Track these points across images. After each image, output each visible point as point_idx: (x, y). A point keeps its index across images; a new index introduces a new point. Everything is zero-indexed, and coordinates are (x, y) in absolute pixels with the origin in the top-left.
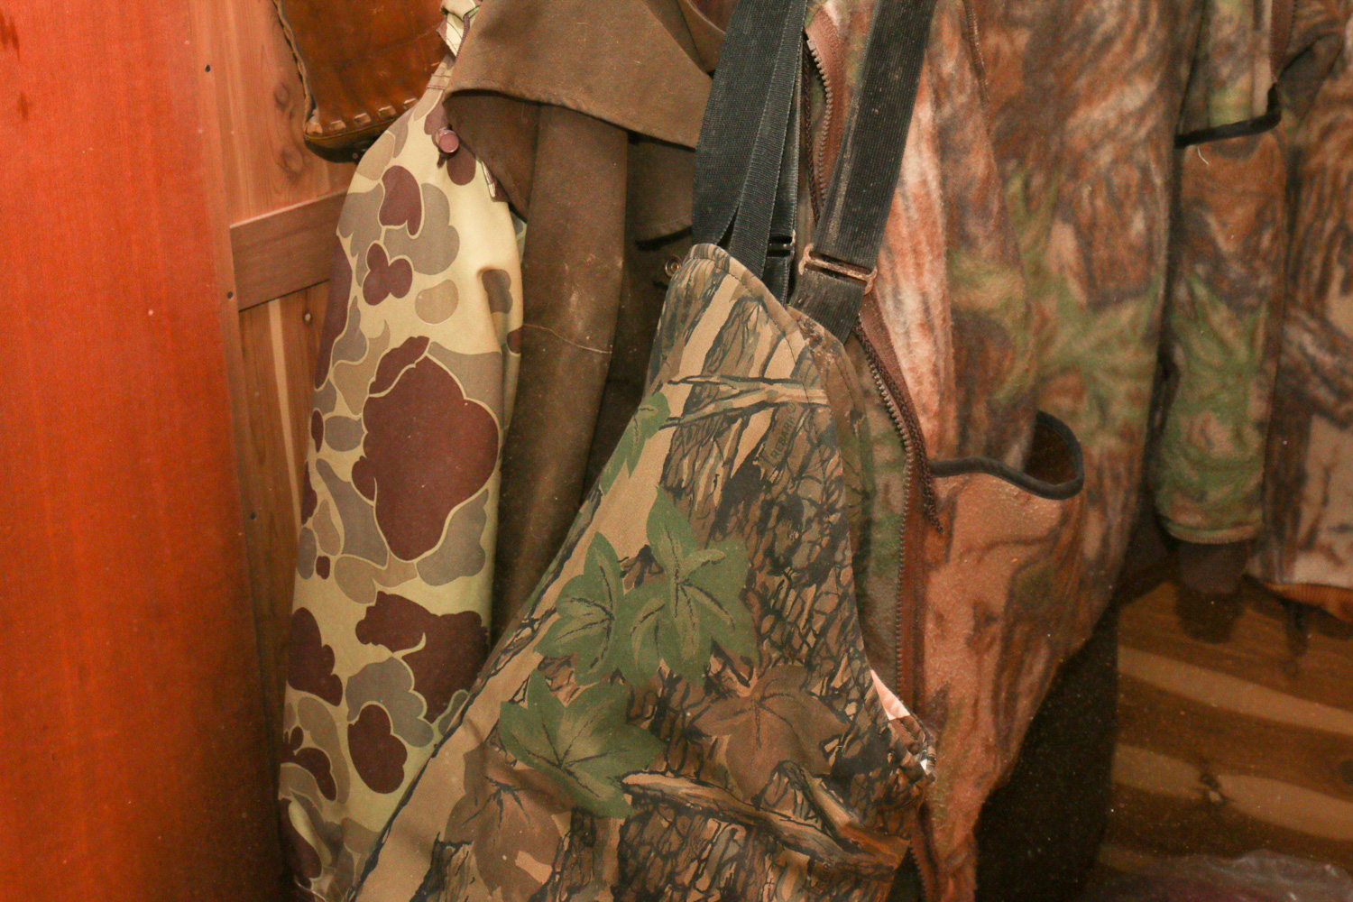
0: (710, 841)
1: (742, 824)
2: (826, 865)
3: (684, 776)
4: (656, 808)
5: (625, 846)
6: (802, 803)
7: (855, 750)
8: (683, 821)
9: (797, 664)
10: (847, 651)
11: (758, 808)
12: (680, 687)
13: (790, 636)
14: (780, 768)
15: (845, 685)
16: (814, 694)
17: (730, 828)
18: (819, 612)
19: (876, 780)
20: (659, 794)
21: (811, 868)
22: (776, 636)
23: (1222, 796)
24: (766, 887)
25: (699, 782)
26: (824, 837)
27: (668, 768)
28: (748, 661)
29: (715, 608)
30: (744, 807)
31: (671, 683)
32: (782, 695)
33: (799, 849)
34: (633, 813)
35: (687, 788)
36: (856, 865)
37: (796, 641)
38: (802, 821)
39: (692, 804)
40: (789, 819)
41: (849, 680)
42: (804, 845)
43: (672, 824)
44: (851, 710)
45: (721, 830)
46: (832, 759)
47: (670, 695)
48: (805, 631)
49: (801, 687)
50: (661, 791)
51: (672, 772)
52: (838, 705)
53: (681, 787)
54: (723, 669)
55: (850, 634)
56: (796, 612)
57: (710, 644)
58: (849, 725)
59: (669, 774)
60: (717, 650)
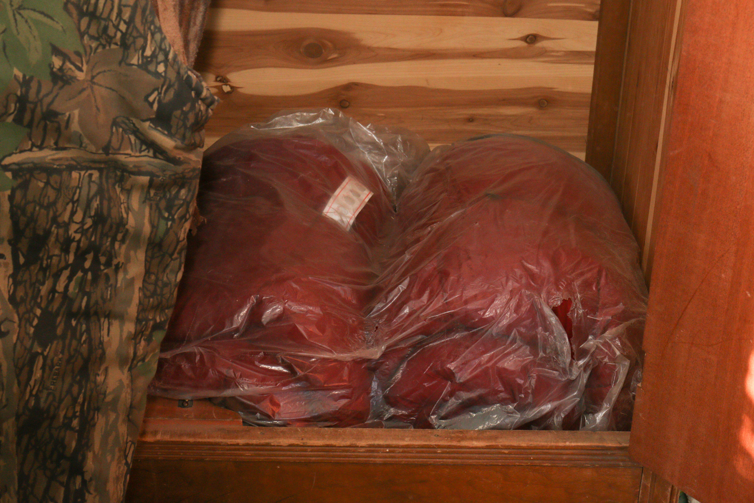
0: (78, 187)
1: (95, 169)
2: (163, 179)
3: (46, 147)
4: (32, 175)
5: (15, 209)
6: (135, 143)
7: (171, 94)
8: (55, 178)
9: (113, 46)
10: (149, 28)
11: (107, 154)
12: (34, 85)
13: (106, 28)
14: (115, 123)
15: (154, 52)
16: (133, 65)
17: (87, 174)
18: (125, 6)
19: (189, 112)
20: (31, 165)
21: (151, 184)
22: (93, 31)
23: (232, 87)
24: (122, 206)
25: (58, 148)
26: (156, 161)
27: (33, 145)
28: (78, 54)
29: (49, 21)
30: (96, 157)
31: (26, 83)
32: (105, 71)
33: (140, 173)
34: (15, 183)
35: (51, 155)
36: (182, 173)
37: (111, 31)
38: (138, 154)
39: (57, 165)
40: (130, 155)
41: (155, 49)
42: (143, 169)
43: (47, 183)
44: (161, 68)
45: (82, 177)
46: (155, 106)
47: (27, 92)
48: (117, 22)
49: (120, 63)
50: (33, 163)
51: (37, 147)
52: (152, 68)
53: (47, 155)
54: (64, 63)
55: (149, 16)
56: (107, 10)
57: (50, 48)
58: (162, 80)
59: (35, 149)
60: (56, 51)
